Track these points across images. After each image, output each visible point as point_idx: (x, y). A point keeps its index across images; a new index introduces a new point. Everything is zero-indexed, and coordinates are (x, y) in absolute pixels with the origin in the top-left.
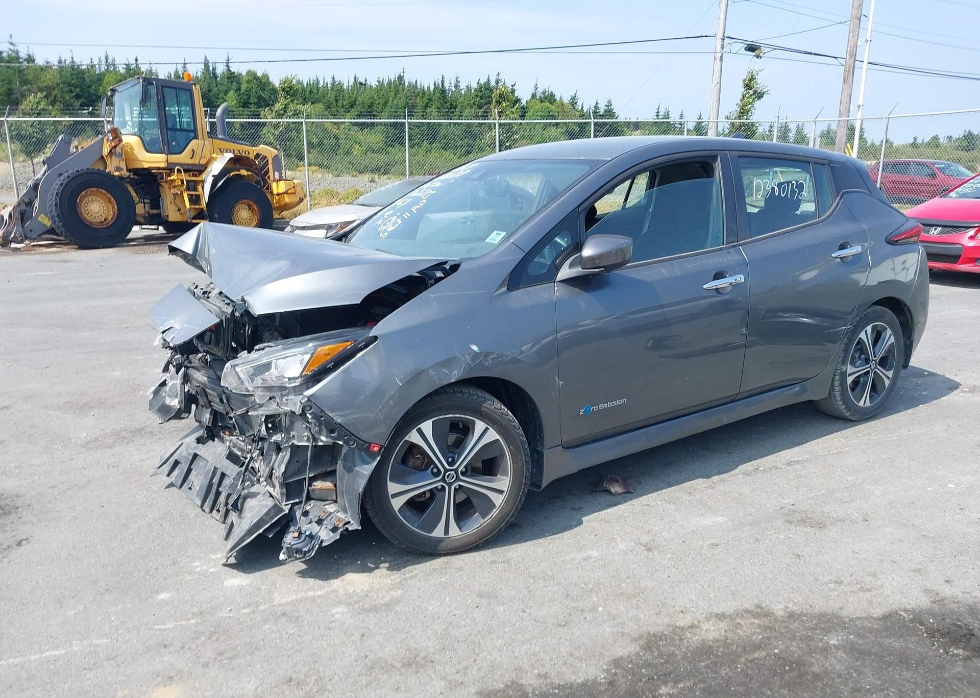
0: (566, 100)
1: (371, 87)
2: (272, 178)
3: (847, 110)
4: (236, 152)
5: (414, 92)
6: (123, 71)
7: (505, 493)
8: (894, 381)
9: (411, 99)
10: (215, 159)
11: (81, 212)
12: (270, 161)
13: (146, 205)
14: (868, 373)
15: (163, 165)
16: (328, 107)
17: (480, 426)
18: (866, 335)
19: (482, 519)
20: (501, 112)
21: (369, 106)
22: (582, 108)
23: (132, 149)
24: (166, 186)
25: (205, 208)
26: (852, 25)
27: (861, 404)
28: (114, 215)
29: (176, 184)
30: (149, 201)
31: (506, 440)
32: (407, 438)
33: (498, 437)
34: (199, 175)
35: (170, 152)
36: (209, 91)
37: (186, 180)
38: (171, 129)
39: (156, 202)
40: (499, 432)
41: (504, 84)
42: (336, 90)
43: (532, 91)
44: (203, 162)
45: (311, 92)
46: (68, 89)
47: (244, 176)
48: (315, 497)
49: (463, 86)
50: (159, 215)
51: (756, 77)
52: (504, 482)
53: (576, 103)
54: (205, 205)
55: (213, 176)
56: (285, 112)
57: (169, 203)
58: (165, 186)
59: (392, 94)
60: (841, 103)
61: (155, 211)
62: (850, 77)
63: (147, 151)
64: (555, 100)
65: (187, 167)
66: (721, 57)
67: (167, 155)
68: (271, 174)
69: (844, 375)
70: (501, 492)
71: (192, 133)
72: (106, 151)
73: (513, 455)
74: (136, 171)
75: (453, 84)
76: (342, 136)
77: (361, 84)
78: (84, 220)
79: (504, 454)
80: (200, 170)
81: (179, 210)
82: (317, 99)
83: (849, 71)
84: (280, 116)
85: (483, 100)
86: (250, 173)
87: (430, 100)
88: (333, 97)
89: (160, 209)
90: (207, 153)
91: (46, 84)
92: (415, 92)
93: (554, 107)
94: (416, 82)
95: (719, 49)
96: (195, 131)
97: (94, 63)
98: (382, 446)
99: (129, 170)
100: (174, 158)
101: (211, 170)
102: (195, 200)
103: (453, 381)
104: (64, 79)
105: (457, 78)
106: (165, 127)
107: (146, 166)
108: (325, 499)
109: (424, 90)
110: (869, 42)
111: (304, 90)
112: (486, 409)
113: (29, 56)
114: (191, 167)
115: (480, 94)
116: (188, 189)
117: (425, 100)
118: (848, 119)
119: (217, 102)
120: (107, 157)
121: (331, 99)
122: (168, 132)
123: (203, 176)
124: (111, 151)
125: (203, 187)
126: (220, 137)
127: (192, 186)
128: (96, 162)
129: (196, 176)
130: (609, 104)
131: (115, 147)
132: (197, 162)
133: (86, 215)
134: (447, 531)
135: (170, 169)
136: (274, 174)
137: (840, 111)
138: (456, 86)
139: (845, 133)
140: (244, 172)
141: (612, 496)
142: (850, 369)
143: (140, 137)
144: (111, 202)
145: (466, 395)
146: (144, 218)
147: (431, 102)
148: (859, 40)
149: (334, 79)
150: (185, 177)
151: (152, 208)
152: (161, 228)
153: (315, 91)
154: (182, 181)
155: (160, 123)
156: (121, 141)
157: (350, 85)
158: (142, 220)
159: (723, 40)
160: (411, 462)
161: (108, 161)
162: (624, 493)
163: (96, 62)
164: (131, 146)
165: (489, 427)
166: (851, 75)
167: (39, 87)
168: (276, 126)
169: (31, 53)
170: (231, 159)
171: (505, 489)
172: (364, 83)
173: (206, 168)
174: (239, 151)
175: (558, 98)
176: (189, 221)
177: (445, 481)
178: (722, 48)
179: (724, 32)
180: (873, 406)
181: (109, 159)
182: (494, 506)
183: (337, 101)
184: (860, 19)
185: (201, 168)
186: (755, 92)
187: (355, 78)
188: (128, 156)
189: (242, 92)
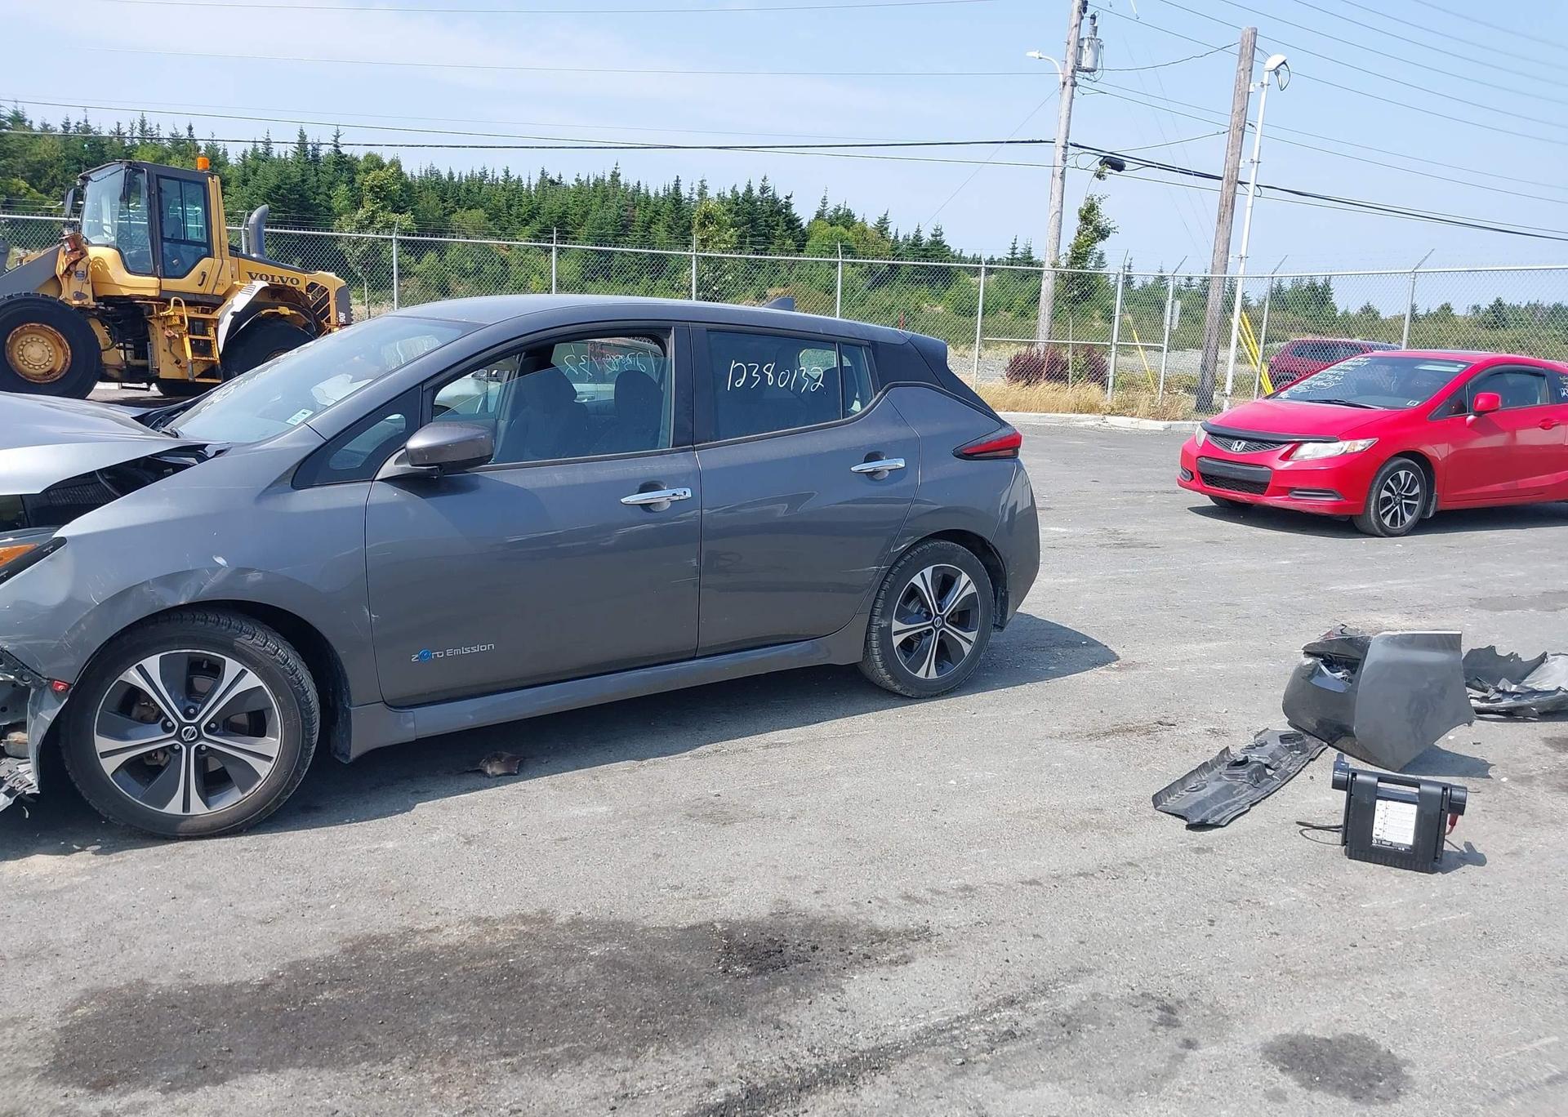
0: (871, 223)
1: (567, 188)
2: (333, 321)
3: (1223, 263)
4: (277, 279)
5: (633, 200)
6: (168, 145)
7: (274, 760)
8: (978, 647)
9: (626, 211)
10: (239, 289)
11: (12, 359)
12: (332, 296)
13: (128, 352)
14: (930, 632)
15: (152, 293)
16: (494, 216)
17: (232, 667)
18: (924, 579)
19: (240, 794)
20: (707, 240)
21: (559, 217)
22: (896, 237)
23: (105, 267)
24: (157, 325)
25: (218, 362)
26: (1231, 138)
27: (921, 674)
28: (65, 364)
29: (174, 322)
30: (132, 346)
31: (271, 687)
32: (121, 678)
33: (261, 684)
34: (214, 311)
35: (165, 275)
36: (304, 181)
37: (188, 317)
38: (168, 240)
39: (142, 349)
40: (262, 677)
41: (773, 194)
42: (509, 191)
43: (818, 206)
44: (220, 291)
45: (468, 191)
46: (75, 167)
47: (284, 316)
48: (11, 753)
49: (712, 193)
50: (145, 368)
51: (1100, 206)
52: (271, 745)
53: (886, 229)
54: (218, 357)
55: (234, 314)
56: (371, 222)
57: (161, 350)
58: (155, 325)
59: (598, 200)
60: (1214, 251)
61: (139, 362)
62: (1228, 215)
63: (129, 272)
64: (853, 223)
65: (189, 298)
66: (1063, 173)
67: (159, 278)
68: (332, 314)
69: (886, 633)
70: (269, 759)
71: (205, 248)
72: (61, 268)
73: (282, 707)
74: (109, 300)
75: (696, 190)
76: (514, 262)
77: (552, 182)
78: (15, 370)
79: (271, 708)
80: (214, 303)
81: (178, 362)
82: (478, 203)
83: (1227, 206)
84: (362, 228)
85: (740, 218)
86: (294, 312)
87: (657, 213)
88: (503, 200)
89: (147, 359)
90: (226, 277)
91: (39, 158)
92: (637, 198)
93: (850, 234)
94: (639, 184)
95: (1059, 162)
96: (208, 244)
97: (123, 131)
98: (70, 685)
99: (96, 299)
100: (171, 284)
101: (232, 305)
102: (201, 348)
103: (182, 603)
104: (71, 151)
105: (702, 182)
106: (159, 238)
107: (126, 292)
108: (23, 756)
109: (648, 197)
110: (1256, 164)
111: (459, 186)
112: (240, 645)
113: (16, 113)
114: (199, 299)
115: (735, 208)
116: (192, 330)
117: (649, 214)
118: (1224, 276)
119: (315, 199)
120: (62, 277)
121: (500, 204)
122: (164, 243)
123: (218, 313)
124: (68, 269)
125: (216, 330)
126: (254, 255)
127: (199, 327)
128: (45, 284)
129: (207, 312)
130: (937, 233)
131: (75, 263)
132: (209, 291)
133: (20, 363)
134: (186, 805)
135: (163, 300)
136: (337, 316)
137: (1213, 264)
138: (701, 194)
139: (1220, 297)
140: (284, 311)
141: (486, 778)
142: (897, 625)
143: (118, 249)
144: (61, 345)
145: (210, 624)
146: (120, 371)
147: (658, 217)
148: (1241, 161)
149: (507, 172)
150: (186, 312)
151: (136, 357)
152: (154, 387)
153: (476, 190)
154: (182, 318)
155: (151, 229)
156: (84, 254)
157: (533, 183)
158: (116, 374)
159: (1065, 148)
160: (135, 712)
161: (64, 283)
162: (505, 775)
163: (125, 129)
164: (104, 263)
165: (247, 670)
166: (1230, 211)
167: (27, 162)
168: (356, 243)
169: (19, 109)
170: (264, 289)
171: (275, 756)
172: (556, 181)
173: (225, 301)
174: (281, 278)
175: (858, 218)
176: (190, 379)
177: (181, 740)
178: (1065, 161)
179: (1067, 137)
180: (941, 680)
181: (65, 280)
182: (259, 777)
183: (510, 207)
184: (1243, 130)
185: (215, 301)
186: (1096, 229)
187: (543, 173)
188: (96, 276)
189: (356, 185)
